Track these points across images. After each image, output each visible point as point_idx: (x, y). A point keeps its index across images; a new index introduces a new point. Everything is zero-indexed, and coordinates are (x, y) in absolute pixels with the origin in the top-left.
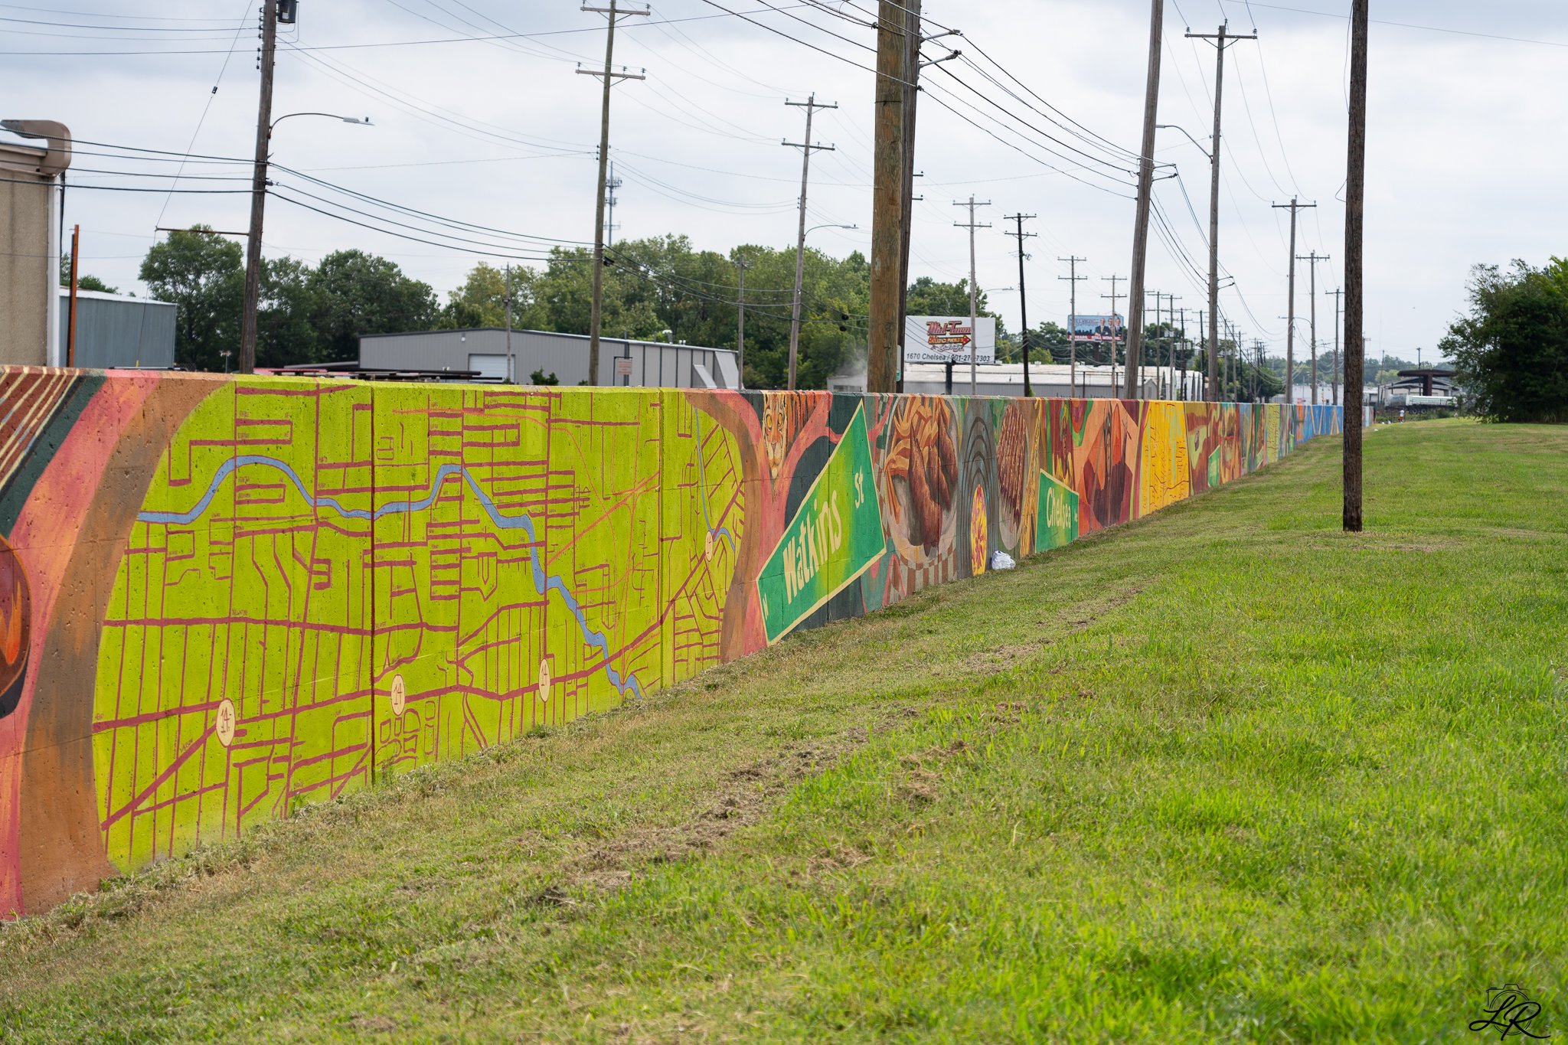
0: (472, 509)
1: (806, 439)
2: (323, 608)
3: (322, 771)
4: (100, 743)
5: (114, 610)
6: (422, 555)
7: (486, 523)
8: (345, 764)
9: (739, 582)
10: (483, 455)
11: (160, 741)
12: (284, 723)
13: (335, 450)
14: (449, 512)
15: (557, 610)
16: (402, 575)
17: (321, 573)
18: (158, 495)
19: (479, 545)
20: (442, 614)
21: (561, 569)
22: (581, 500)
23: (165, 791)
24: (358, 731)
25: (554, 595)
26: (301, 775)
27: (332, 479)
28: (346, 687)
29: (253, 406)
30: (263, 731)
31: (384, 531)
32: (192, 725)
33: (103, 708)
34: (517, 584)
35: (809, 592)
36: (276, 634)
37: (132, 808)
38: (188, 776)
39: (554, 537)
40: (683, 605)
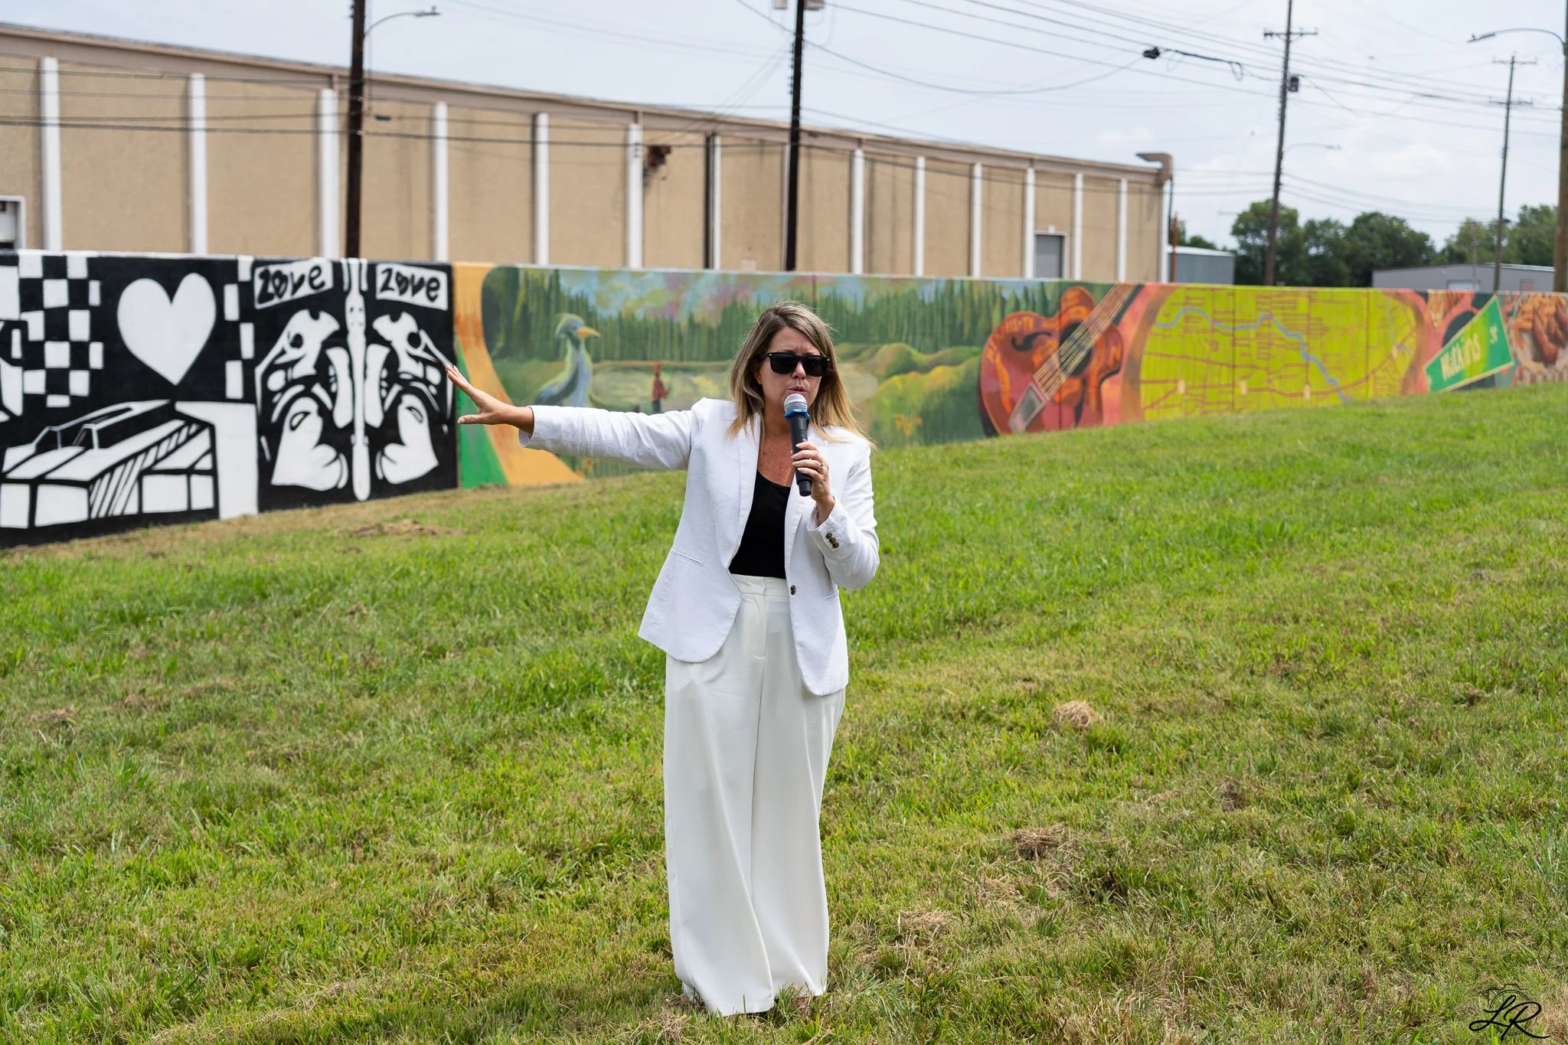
0: (1275, 330)
1: (1456, 311)
2: (1214, 357)
3: (1215, 407)
4: (1143, 387)
5: (1147, 349)
6: (1254, 344)
7: (1282, 334)
8: (1223, 407)
9: (1414, 368)
10: (1281, 311)
11: (1160, 390)
12: (1200, 391)
13: (1220, 307)
14: (1265, 330)
15: (1313, 367)
16: (1246, 350)
17: (1215, 346)
18: (1160, 318)
19: (1277, 342)
20: (1262, 364)
21: (1316, 354)
22: (1325, 330)
23: (1162, 403)
24: (1229, 397)
25: (1312, 364)
26: (1207, 408)
27: (1219, 317)
28: (1224, 382)
29: (1191, 294)
30: (1195, 392)
31: (1239, 334)
32: (1171, 386)
33: (1144, 376)
34: (1296, 357)
35: (1458, 377)
36: (1199, 363)
37: (1152, 406)
38: (1169, 401)
39: (1312, 343)
40: (1379, 374)
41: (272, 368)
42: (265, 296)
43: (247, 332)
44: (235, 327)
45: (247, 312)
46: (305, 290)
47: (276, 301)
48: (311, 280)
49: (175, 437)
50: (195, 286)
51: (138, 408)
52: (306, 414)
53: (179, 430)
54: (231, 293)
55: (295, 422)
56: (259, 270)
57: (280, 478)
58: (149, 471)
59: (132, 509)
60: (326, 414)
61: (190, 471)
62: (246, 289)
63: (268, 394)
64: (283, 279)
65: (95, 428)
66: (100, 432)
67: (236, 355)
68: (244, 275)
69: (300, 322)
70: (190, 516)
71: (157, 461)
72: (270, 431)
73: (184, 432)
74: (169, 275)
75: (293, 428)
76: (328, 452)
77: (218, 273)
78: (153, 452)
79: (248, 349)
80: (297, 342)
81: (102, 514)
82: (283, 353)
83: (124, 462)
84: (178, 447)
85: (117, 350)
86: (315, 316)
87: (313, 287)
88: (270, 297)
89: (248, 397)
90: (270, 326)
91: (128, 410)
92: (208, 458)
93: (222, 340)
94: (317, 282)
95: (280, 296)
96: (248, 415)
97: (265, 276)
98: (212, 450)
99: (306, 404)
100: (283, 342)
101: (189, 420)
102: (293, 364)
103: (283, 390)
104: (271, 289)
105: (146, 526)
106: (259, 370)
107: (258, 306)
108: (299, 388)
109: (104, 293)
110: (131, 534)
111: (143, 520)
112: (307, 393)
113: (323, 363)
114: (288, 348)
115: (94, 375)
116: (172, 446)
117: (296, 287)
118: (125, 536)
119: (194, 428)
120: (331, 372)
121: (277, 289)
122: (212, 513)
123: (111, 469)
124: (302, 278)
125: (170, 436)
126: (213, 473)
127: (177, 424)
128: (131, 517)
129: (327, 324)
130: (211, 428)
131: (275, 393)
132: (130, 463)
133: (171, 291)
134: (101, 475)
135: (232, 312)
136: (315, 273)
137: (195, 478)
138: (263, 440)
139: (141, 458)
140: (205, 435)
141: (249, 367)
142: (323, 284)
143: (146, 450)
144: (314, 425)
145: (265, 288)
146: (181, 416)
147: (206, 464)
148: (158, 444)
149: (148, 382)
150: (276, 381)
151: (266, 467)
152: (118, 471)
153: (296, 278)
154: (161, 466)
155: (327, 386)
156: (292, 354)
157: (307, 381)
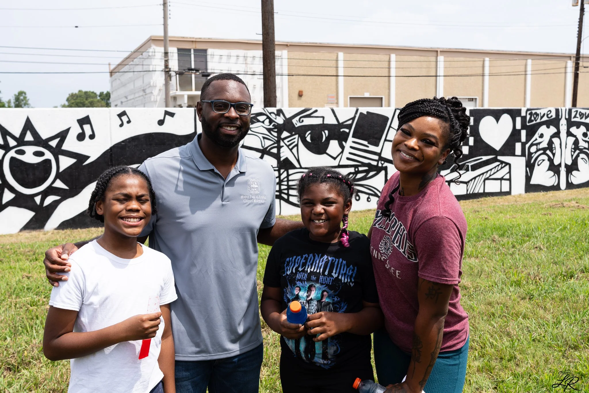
41: (532, 145)
42: (531, 121)
43: (524, 133)
44: (519, 131)
45: (524, 126)
46: (545, 118)
47: (534, 122)
48: (547, 115)
49: (497, 168)
50: (506, 118)
51: (485, 158)
52: (544, 160)
53: (498, 165)
54: (518, 120)
55: (539, 163)
56: (529, 112)
57: (533, 182)
58: (487, 179)
59: (481, 191)
60: (551, 160)
61: (501, 179)
62: (524, 119)
63: (530, 154)
64: (537, 115)
65: (470, 164)
66: (472, 166)
67: (519, 140)
68: (523, 114)
69: (543, 129)
70: (501, 194)
71: (490, 176)
72: (530, 166)
73: (500, 166)
74: (497, 114)
75: (538, 165)
76: (551, 173)
77: (514, 113)
78: (489, 172)
79: (523, 139)
80: (541, 136)
81: (471, 192)
82: (536, 139)
83: (479, 176)
84: (498, 171)
85: (479, 140)
86: (548, 127)
87: (548, 117)
88: (532, 121)
89: (523, 154)
90: (532, 131)
91: (481, 159)
92: (508, 175)
93: (515, 135)
94: (549, 116)
95: (536, 121)
96: (523, 161)
97: (531, 114)
98: (510, 172)
99: (544, 157)
100: (536, 136)
101: (502, 162)
102: (539, 143)
103: (536, 152)
104: (533, 118)
105: (486, 197)
106: (527, 146)
107: (528, 124)
108: (542, 152)
109: (475, 121)
110: (480, 199)
111: (485, 194)
112: (544, 153)
113: (551, 143)
114: (538, 138)
115: (470, 147)
116: (496, 171)
117: (542, 118)
118: (478, 200)
119: (504, 165)
120: (553, 146)
121: (535, 118)
122: (509, 193)
123: (475, 178)
124: (544, 114)
125: (495, 167)
126: (510, 180)
127: (498, 163)
128: (481, 193)
129: (553, 130)
130: (510, 165)
131: (533, 153)
132: (481, 176)
133: (497, 120)
134: (471, 180)
135: (518, 126)
136: (549, 112)
137: (503, 181)
138: (528, 169)
139: (485, 174)
140: (508, 167)
141: (524, 145)
142: (552, 116)
143: (487, 172)
144: (547, 164)
145: (531, 118)
146: (499, 161)
147: (507, 177)
148: (491, 170)
149: (488, 149)
150: (533, 149)
151: (528, 178)
152: (477, 179)
153: (542, 115)
154: (491, 177)
155: (551, 151)
156: (539, 140)
157: (545, 149)
